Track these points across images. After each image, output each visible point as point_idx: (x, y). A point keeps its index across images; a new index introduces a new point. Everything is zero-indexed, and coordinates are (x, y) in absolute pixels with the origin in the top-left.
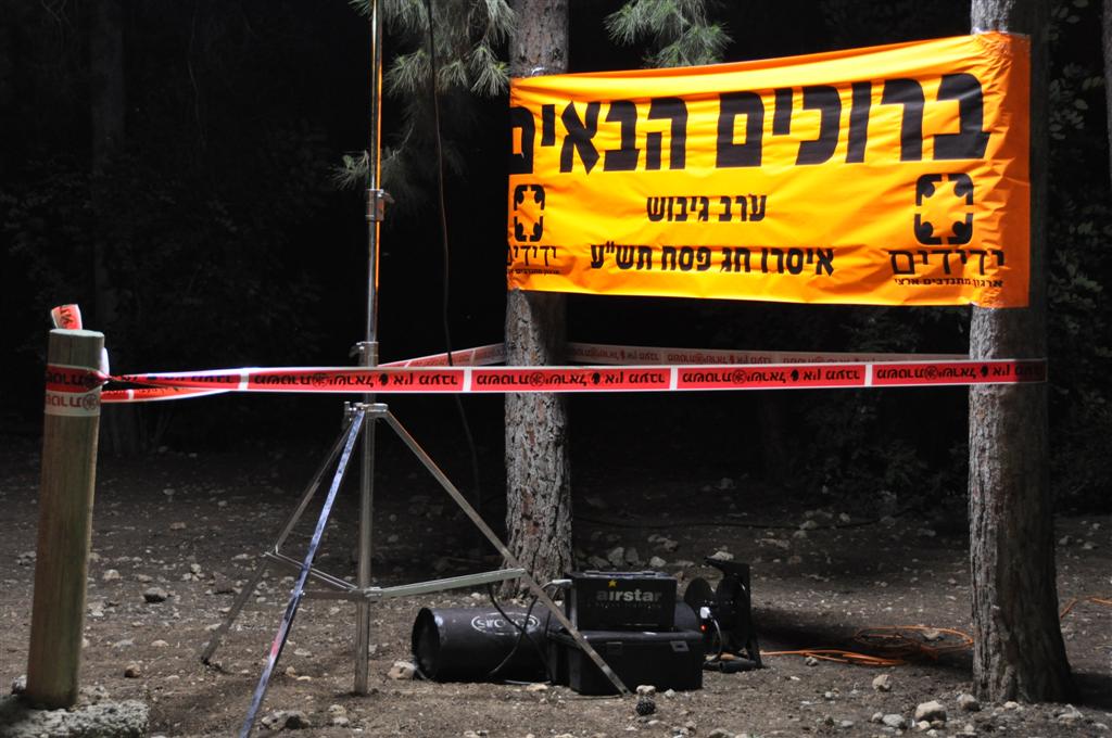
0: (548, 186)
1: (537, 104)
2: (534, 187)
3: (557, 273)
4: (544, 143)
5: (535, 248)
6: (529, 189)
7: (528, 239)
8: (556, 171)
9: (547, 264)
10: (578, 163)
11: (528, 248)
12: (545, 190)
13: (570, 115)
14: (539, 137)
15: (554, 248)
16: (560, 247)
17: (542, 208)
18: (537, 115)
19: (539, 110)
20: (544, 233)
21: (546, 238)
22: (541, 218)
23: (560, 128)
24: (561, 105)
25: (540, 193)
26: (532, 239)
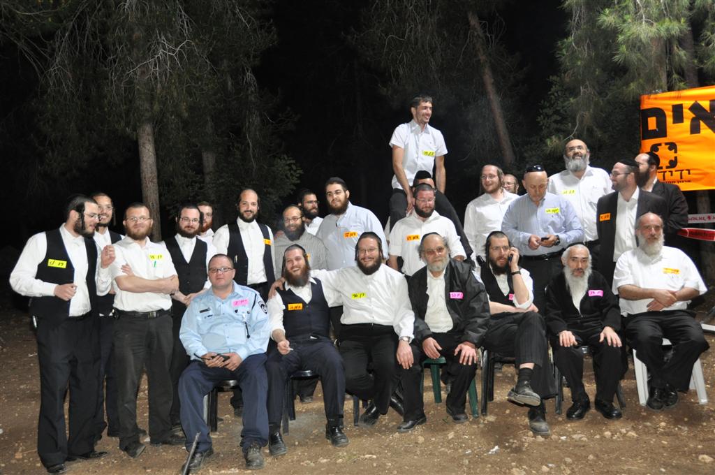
0: (679, 142)
1: (669, 105)
2: (666, 144)
3: (689, 181)
4: (674, 122)
5: (671, 172)
6: (663, 145)
7: (664, 168)
8: (688, 135)
9: (681, 178)
10: (704, 129)
11: (665, 172)
12: (677, 144)
13: (696, 108)
14: (670, 120)
15: (689, 170)
16: (693, 169)
17: (676, 152)
18: (668, 110)
19: (671, 108)
20: (678, 164)
21: (679, 166)
22: (676, 158)
23: (688, 115)
24: (688, 104)
25: (672, 146)
26: (667, 167)
